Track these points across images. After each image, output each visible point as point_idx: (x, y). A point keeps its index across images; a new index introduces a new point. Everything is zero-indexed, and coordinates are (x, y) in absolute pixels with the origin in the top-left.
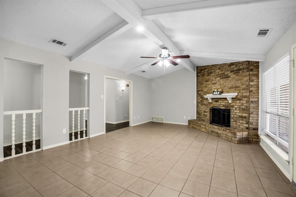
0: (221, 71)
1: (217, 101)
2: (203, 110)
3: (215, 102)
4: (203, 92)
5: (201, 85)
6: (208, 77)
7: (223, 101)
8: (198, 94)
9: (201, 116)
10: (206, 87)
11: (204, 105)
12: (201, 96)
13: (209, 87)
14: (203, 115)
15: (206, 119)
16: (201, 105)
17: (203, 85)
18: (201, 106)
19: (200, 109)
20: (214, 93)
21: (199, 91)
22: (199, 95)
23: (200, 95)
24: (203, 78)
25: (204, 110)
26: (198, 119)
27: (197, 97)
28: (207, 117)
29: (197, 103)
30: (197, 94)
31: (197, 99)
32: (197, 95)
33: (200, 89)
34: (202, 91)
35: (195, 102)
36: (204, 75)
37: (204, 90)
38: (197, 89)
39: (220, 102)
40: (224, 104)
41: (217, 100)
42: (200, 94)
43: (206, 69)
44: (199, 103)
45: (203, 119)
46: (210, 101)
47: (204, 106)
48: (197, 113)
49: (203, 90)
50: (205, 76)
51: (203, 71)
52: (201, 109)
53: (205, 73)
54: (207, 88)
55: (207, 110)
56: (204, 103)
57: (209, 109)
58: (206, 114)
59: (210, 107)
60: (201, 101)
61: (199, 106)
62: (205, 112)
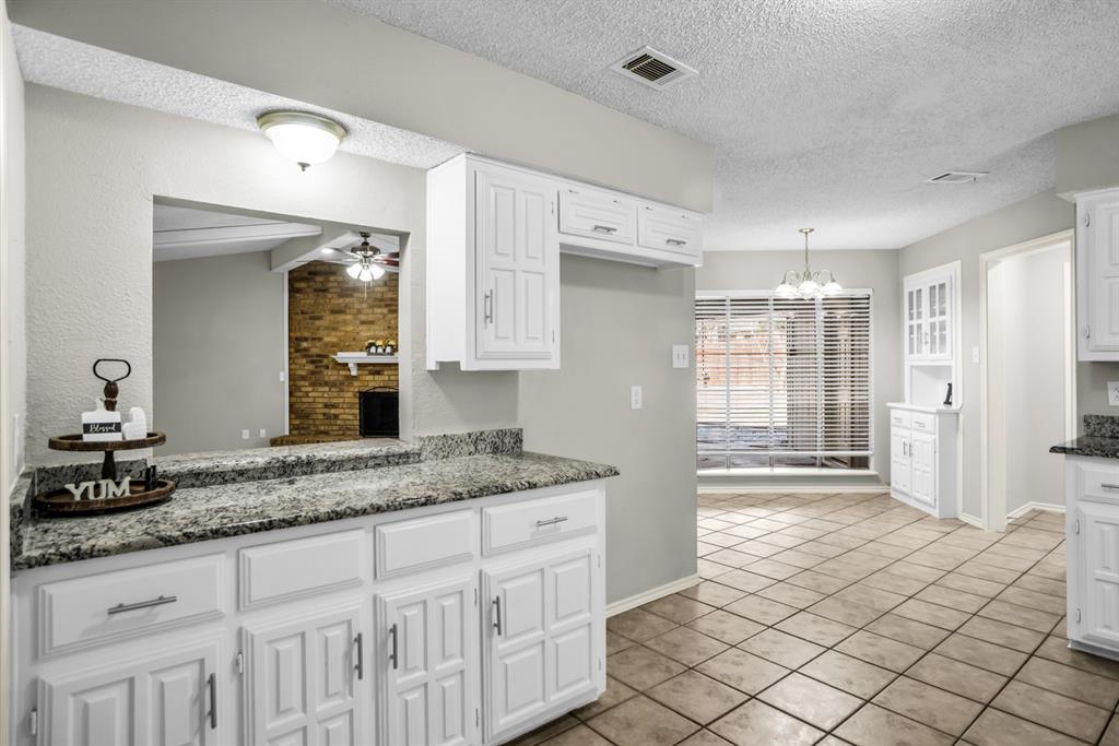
0: (390, 291)
1: (378, 373)
2: (321, 400)
3: (370, 374)
4: (318, 344)
5: (311, 321)
6: (341, 300)
8: (297, 351)
9: (311, 422)
10: (335, 329)
11: (326, 384)
12: (309, 356)
13: (346, 332)
14: (321, 417)
15: (334, 428)
16: (313, 385)
17: (317, 323)
18: (310, 389)
19: (304, 400)
20: (373, 350)
21: (297, 339)
22: (298, 354)
23: (304, 353)
24: (322, 301)
25: (325, 400)
26: (296, 432)
27: (290, 358)
28: (339, 422)
29: (290, 380)
30: (292, 350)
31: (293, 367)
32: (290, 353)
33: (306, 334)
34: (313, 339)
35: (284, 376)
36: (325, 291)
37: (327, 339)
38: (290, 331)
39: (389, 376)
41: (377, 368)
42: (306, 349)
44: (303, 378)
45: (322, 428)
46: (354, 373)
47: (327, 389)
48: (291, 412)
49: (320, 339)
50: (329, 296)
51: (319, 279)
52: (311, 400)
53: (330, 285)
54: (338, 334)
55: (341, 400)
56: (327, 379)
57: (350, 396)
58: (333, 411)
59: (352, 389)
60: (313, 373)
61: (304, 389)
62: (333, 406)
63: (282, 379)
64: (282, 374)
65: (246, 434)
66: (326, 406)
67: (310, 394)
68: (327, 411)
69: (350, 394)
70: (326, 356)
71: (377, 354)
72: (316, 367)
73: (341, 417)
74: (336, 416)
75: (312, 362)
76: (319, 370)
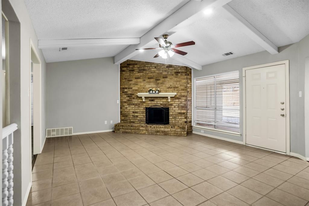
0: (157, 70)
1: (153, 100)
2: (131, 110)
3: (150, 101)
4: (131, 90)
5: (128, 82)
6: (139, 74)
7: (161, 99)
8: (123, 92)
9: (128, 118)
10: (137, 85)
11: (133, 104)
12: (127, 94)
13: (141, 85)
14: (132, 116)
15: (136, 120)
16: (129, 105)
17: (130, 82)
18: (128, 106)
19: (125, 110)
20: (151, 92)
21: (123, 88)
22: (123, 94)
23: (125, 93)
24: (132, 75)
25: (133, 110)
26: (123, 122)
27: (120, 95)
28: (138, 118)
29: (120, 103)
30: (121, 92)
31: (122, 98)
32: (120, 93)
33: (126, 86)
34: (129, 88)
35: (118, 102)
36: (133, 71)
37: (134, 88)
38: (120, 86)
39: (157, 102)
40: (162, 102)
41: (152, 99)
42: (126, 92)
43: (136, 64)
44: (125, 102)
45: (132, 120)
46: (144, 100)
47: (134, 106)
48: (121, 114)
49: (131, 88)
50: (135, 72)
51: (131, 66)
52: (128, 110)
53: (135, 68)
54: (138, 86)
55: (139, 110)
56: (134, 103)
57: (142, 109)
58: (136, 114)
59: (143, 106)
60: (129, 100)
61: (125, 106)
62: (136, 112)
63: (118, 103)
64: (118, 101)
65: (106, 122)
66: (133, 112)
67: (128, 108)
68: (134, 114)
69: (142, 108)
70: (133, 94)
71: (153, 93)
72: (130, 98)
73: (139, 117)
74: (137, 116)
75: (129, 96)
76: (131, 99)
